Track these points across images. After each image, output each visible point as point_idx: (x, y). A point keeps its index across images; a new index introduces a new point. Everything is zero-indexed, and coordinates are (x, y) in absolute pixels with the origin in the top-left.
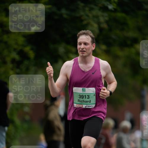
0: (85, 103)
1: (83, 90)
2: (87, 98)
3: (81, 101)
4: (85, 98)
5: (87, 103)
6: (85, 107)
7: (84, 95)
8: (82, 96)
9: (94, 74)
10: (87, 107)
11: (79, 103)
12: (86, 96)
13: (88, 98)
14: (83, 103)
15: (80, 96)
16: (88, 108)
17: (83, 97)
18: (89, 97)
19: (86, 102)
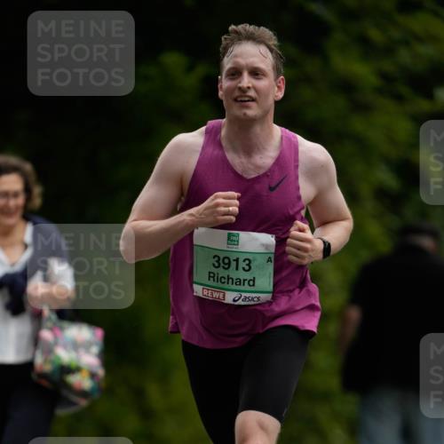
0: (234, 287)
1: (229, 239)
2: (244, 269)
3: (220, 279)
4: (237, 269)
5: (241, 288)
6: (234, 301)
7: (233, 257)
8: (226, 261)
9: (275, 192)
10: (240, 302)
11: (211, 283)
12: (241, 261)
13: (247, 268)
14: (226, 286)
15: (218, 261)
16: (243, 303)
17: (229, 264)
18: (248, 265)
19: (239, 282)
